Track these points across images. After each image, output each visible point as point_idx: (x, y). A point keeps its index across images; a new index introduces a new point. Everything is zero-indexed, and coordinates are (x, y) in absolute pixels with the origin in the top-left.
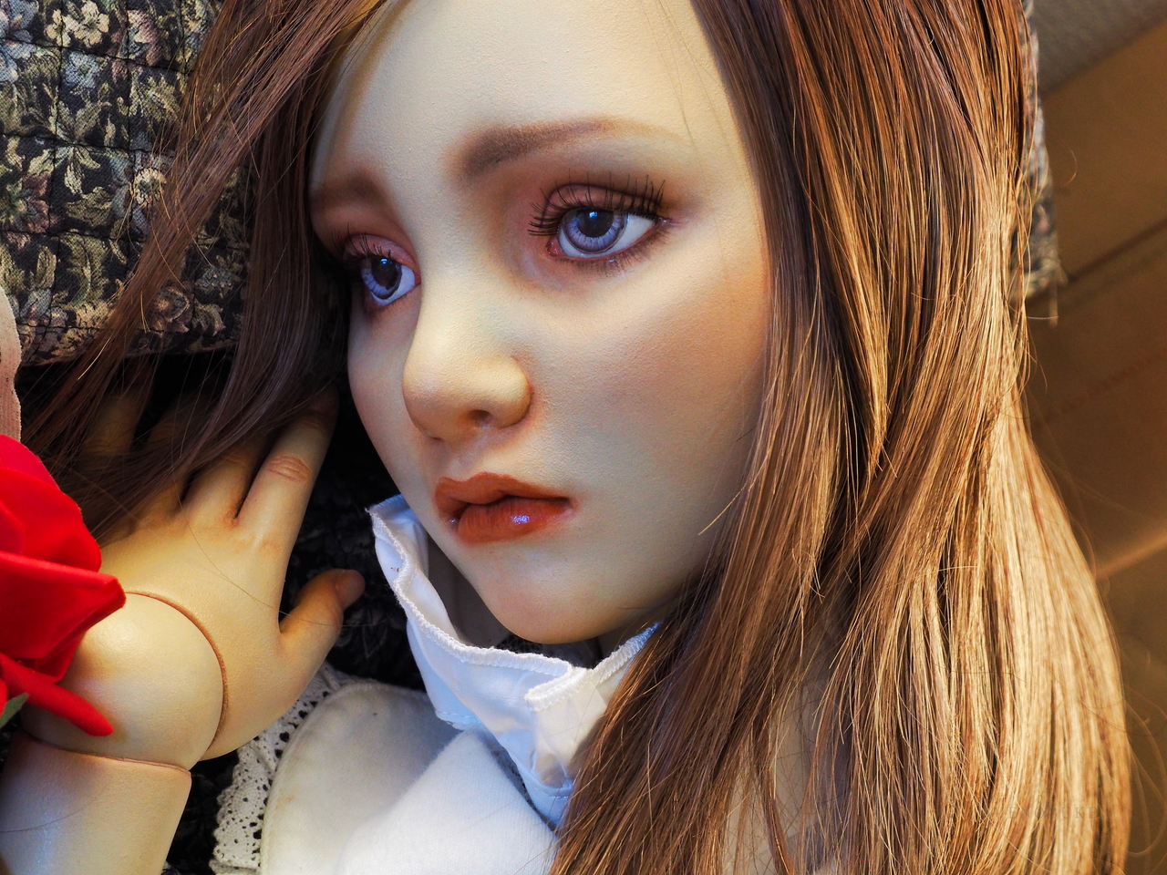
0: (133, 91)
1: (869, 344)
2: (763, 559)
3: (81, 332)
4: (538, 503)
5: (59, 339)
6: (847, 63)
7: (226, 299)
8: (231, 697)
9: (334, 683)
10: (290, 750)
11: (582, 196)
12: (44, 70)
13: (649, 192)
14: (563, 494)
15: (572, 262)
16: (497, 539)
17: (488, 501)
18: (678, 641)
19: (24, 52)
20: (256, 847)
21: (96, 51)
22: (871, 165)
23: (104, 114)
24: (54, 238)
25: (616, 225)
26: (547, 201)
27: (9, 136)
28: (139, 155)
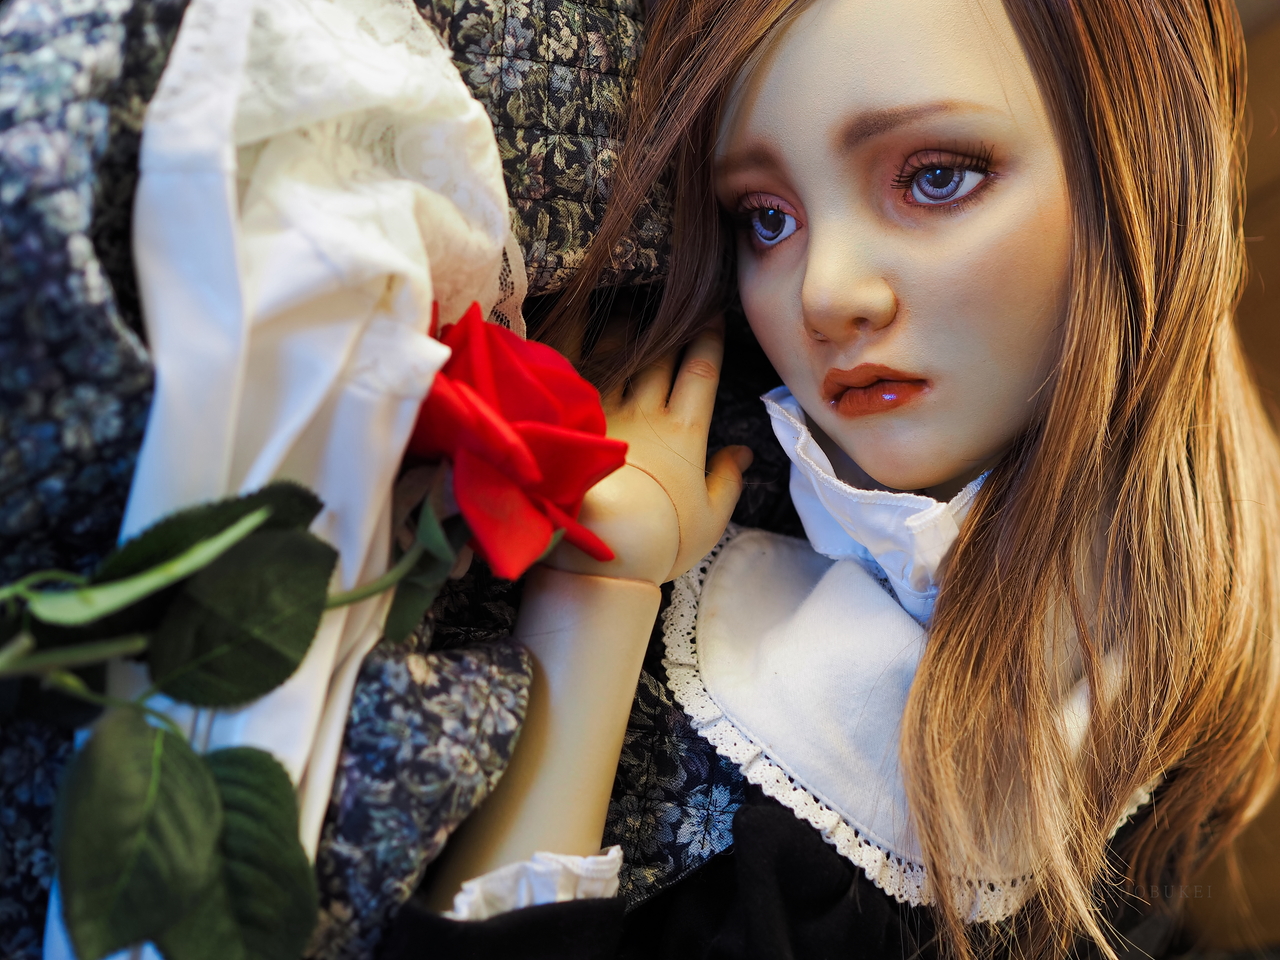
0: (594, 92)
1: (1142, 259)
3: (566, 271)
4: (904, 384)
5: (551, 276)
6: (1121, 56)
7: (659, 244)
9: (733, 531)
10: (709, 579)
11: (934, 159)
12: (539, 79)
13: (983, 154)
14: (920, 377)
15: (924, 207)
16: (873, 412)
17: (866, 384)
19: (524, 65)
20: (693, 650)
21: (570, 63)
22: (1140, 129)
23: (577, 110)
24: (547, 202)
25: (956, 179)
26: (907, 161)
27: (517, 128)
28: (599, 139)
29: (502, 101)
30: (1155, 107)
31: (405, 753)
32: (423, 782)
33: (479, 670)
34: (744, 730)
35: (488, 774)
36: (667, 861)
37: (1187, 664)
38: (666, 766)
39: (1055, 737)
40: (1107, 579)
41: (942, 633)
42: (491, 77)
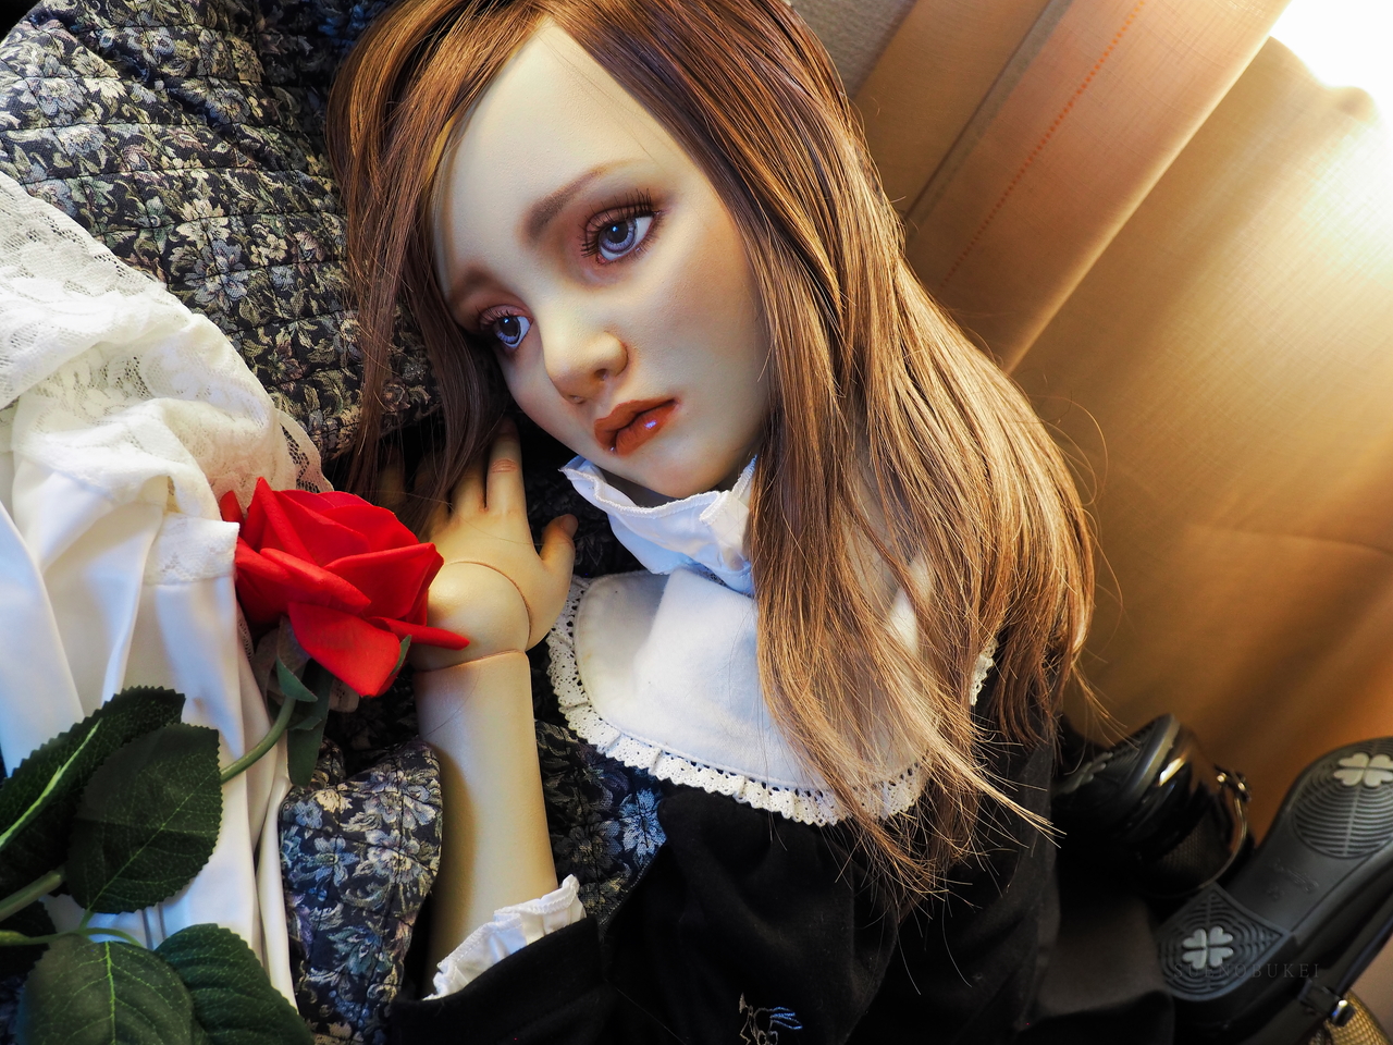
0: (317, 278)
2: (801, 383)
3: (349, 428)
4: (658, 409)
5: (337, 437)
6: (724, 82)
7: (424, 380)
8: (529, 602)
9: (584, 584)
10: (576, 630)
11: (604, 219)
12: (260, 282)
13: (642, 200)
14: (669, 398)
15: (617, 262)
16: (643, 442)
17: (628, 422)
18: (773, 455)
19: (244, 275)
20: (582, 690)
21: (286, 262)
22: (762, 133)
23: (306, 296)
24: (308, 377)
25: (631, 229)
26: (586, 231)
27: (256, 328)
28: (337, 314)
29: (234, 310)
30: (768, 113)
31: (341, 875)
32: (367, 894)
33: (386, 779)
34: (641, 738)
35: (426, 863)
36: (624, 868)
37: (975, 543)
38: (592, 792)
39: (892, 643)
40: (886, 501)
41: (767, 596)
42: (216, 294)
